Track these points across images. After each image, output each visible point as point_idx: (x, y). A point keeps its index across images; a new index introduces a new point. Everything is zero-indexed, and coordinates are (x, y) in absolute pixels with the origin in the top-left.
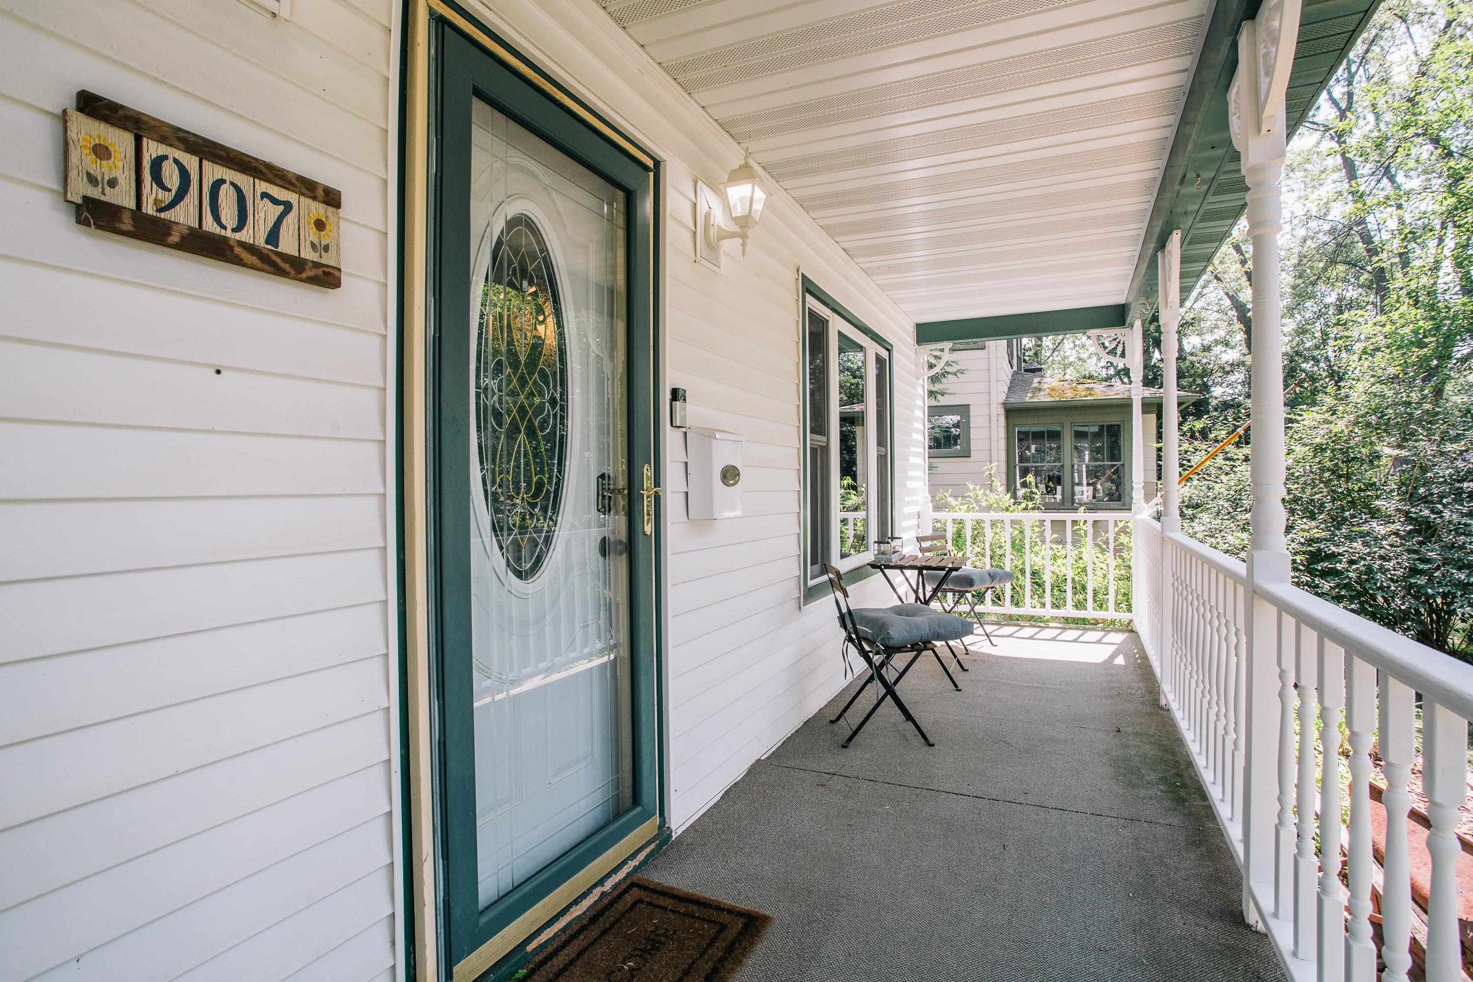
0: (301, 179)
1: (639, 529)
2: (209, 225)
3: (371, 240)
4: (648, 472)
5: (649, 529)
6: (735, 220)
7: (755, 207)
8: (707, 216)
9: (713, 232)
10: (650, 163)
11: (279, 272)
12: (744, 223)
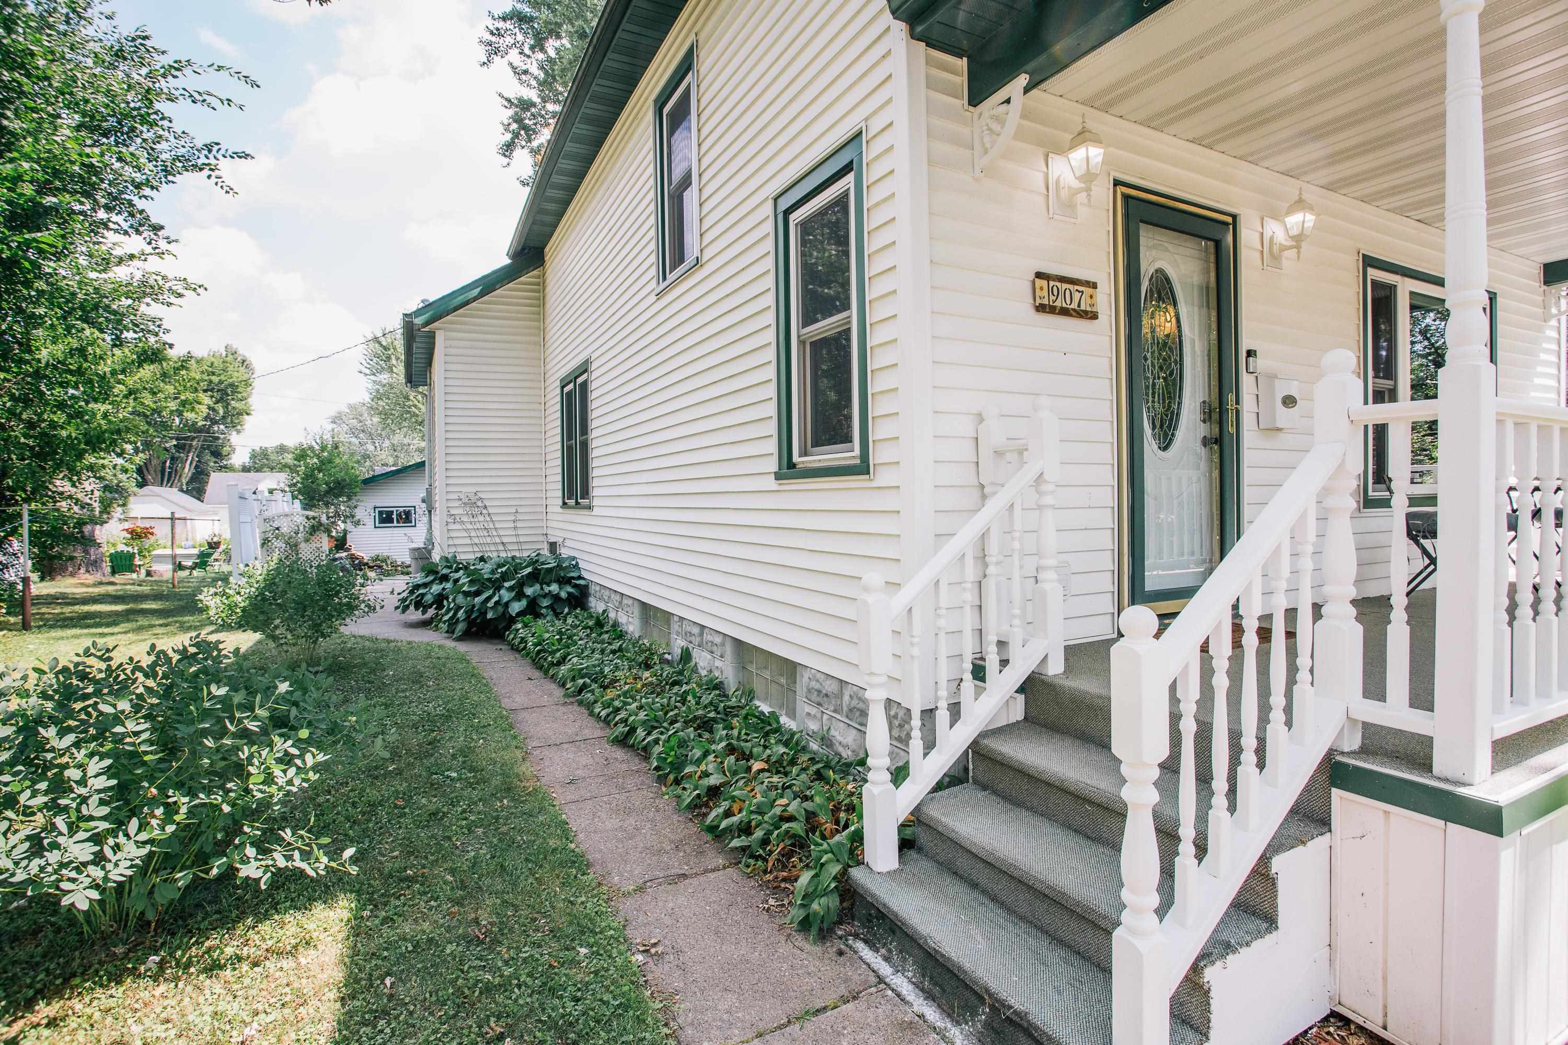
0: (1086, 281)
1: (1225, 429)
2: (1064, 305)
3: (1106, 298)
4: (1231, 397)
5: (1232, 430)
6: (1292, 238)
7: (1306, 225)
8: (1271, 239)
9: (1276, 249)
10: (1230, 220)
11: (1081, 317)
12: (1298, 240)
